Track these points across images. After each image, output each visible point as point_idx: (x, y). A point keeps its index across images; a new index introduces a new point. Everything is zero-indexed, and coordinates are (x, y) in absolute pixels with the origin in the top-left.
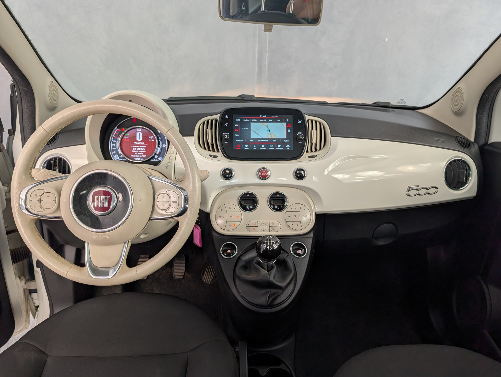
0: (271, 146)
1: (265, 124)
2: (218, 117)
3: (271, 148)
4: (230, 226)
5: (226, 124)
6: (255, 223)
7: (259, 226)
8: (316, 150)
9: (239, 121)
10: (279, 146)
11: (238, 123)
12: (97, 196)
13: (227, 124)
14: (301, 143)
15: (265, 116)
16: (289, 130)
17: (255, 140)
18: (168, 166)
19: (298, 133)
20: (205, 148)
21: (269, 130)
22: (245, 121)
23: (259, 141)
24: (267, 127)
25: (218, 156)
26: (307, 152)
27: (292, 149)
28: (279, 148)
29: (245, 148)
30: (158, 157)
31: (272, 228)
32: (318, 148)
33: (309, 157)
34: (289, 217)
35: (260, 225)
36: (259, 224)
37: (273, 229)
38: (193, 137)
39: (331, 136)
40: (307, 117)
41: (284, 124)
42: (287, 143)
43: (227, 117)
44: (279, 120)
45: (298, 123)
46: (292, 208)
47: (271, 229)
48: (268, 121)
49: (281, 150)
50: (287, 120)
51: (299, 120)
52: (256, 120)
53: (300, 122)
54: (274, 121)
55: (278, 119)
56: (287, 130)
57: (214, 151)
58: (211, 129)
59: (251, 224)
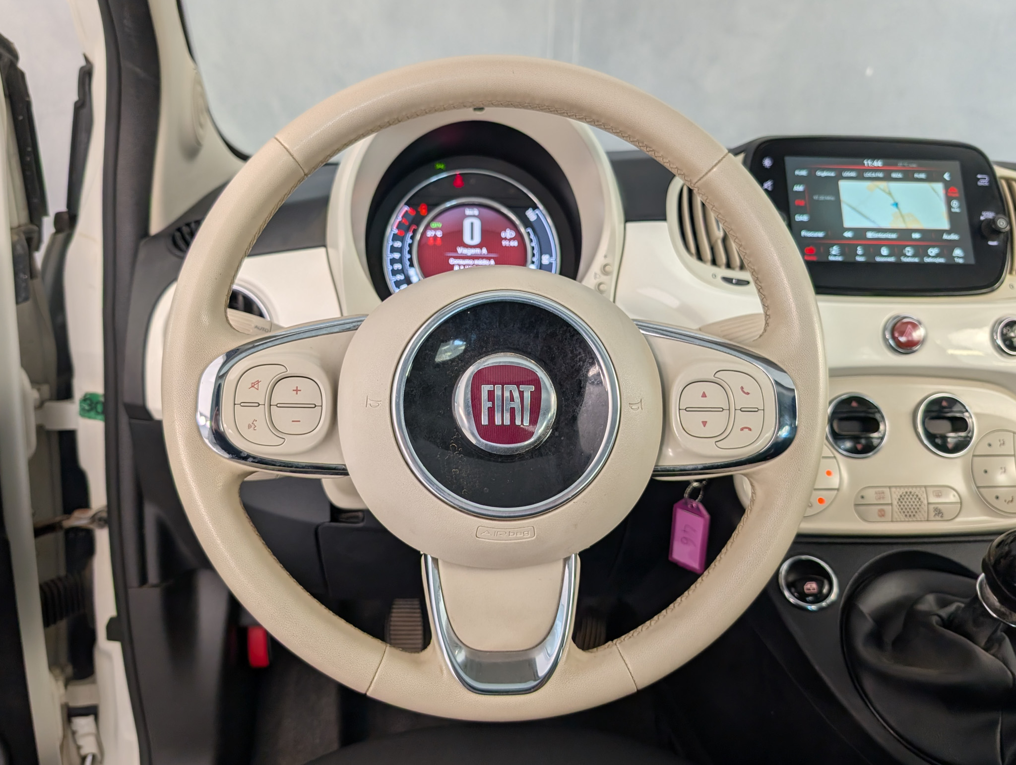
0: (909, 251)
1: (883, 184)
3: (908, 257)
5: (767, 185)
6: (884, 493)
7: (895, 503)
9: (802, 176)
10: (933, 251)
11: (800, 180)
12: (489, 387)
13: (770, 183)
14: (997, 243)
15: (878, 163)
16: (955, 204)
17: (860, 233)
19: (984, 214)
20: (702, 258)
21: (896, 205)
22: (820, 177)
23: (870, 235)
24: (890, 194)
25: (748, 282)
27: (972, 261)
28: (933, 257)
29: (831, 258)
31: (936, 509)
34: (985, 472)
35: (899, 500)
36: (896, 497)
37: (939, 512)
38: (665, 223)
40: (1000, 172)
41: (939, 187)
42: (953, 245)
43: (767, 163)
44: (923, 176)
45: (979, 183)
46: (990, 445)
47: (932, 513)
48: (888, 178)
49: (940, 264)
50: (946, 176)
51: (979, 176)
52: (853, 174)
53: (984, 181)
54: (908, 177)
55: (920, 172)
56: (949, 207)
57: (730, 266)
59: (871, 496)
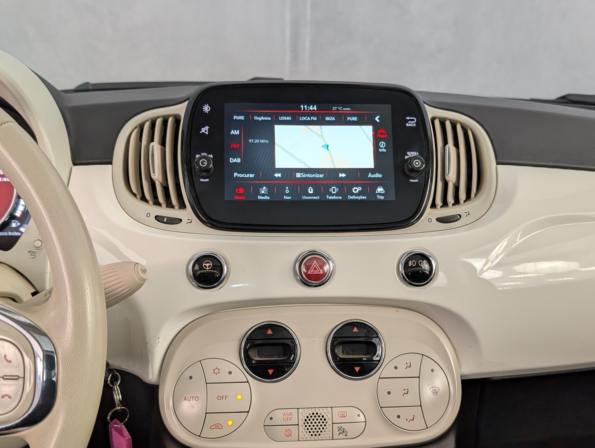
0: (334, 190)
1: (315, 128)
2: (181, 110)
3: (333, 195)
4: (218, 426)
5: (205, 130)
6: (291, 414)
7: (301, 423)
8: (457, 201)
9: (240, 120)
10: (357, 190)
11: (238, 125)
13: (207, 128)
14: (417, 181)
15: (313, 108)
16: (382, 144)
17: (289, 172)
18: (36, 251)
19: (408, 153)
20: (143, 198)
21: (327, 146)
22: (258, 120)
23: (298, 175)
24: (322, 137)
25: (181, 220)
26: (433, 206)
27: (393, 198)
28: (356, 195)
29: (260, 198)
30: (19, 224)
31: (340, 429)
32: (462, 195)
33: (441, 220)
34: (389, 393)
35: (306, 420)
36: (302, 418)
37: (342, 431)
38: (110, 166)
39: (498, 163)
40: (431, 112)
41: (369, 129)
42: (378, 182)
43: (206, 109)
44: (355, 119)
45: (407, 125)
46: (396, 368)
47: (336, 433)
48: (322, 122)
49: (362, 200)
50: (377, 119)
51: (408, 118)
52: (289, 118)
53: (412, 123)
54: (342, 120)
55: (352, 115)
56: (376, 146)
57: (170, 205)
58: (163, 143)
59: (279, 417)
